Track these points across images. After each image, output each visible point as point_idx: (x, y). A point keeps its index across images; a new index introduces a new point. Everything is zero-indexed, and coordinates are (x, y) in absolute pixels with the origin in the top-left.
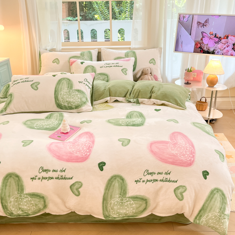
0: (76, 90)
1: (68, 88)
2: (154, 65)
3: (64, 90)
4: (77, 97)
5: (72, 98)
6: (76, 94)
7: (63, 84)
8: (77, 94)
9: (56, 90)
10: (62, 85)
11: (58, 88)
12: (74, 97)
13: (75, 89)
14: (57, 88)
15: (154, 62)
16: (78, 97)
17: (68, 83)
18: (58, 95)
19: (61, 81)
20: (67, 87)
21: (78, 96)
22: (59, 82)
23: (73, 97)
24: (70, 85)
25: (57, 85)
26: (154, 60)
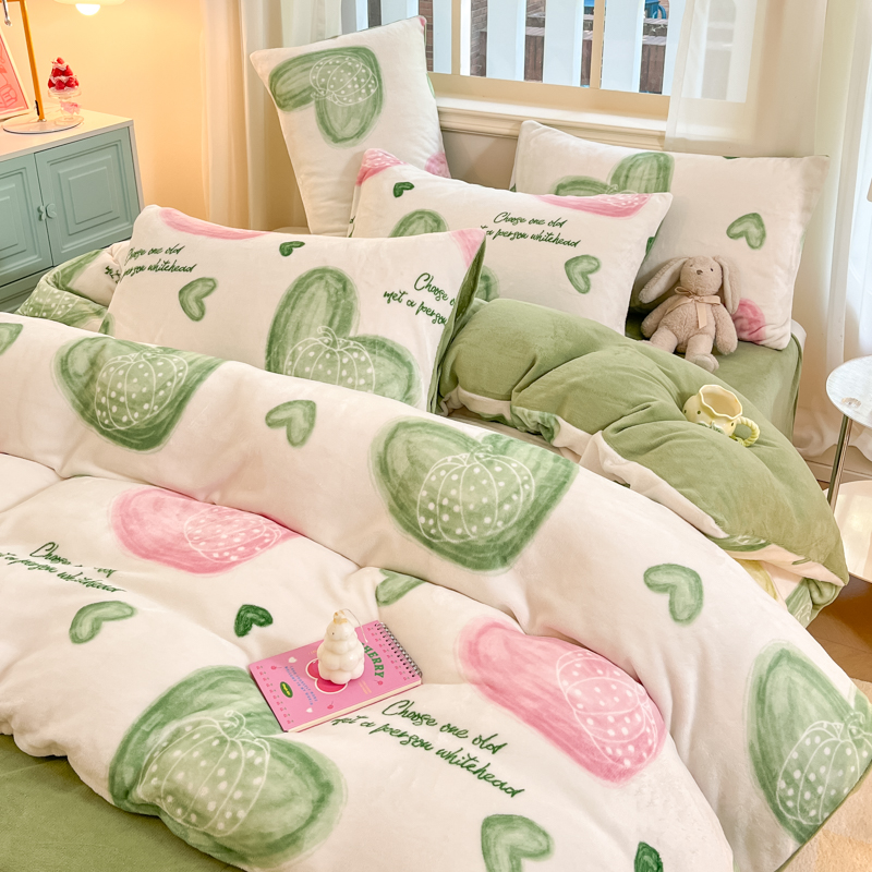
0: (363, 340)
1: (330, 324)
2: (752, 247)
3: (308, 334)
4: (360, 376)
5: (341, 378)
6: (358, 360)
7: (313, 306)
8: (363, 359)
9: (279, 330)
10: (307, 306)
11: (287, 321)
12: (347, 377)
13: (361, 332)
14: (283, 320)
15: (754, 231)
16: (366, 376)
17: (334, 299)
18: (281, 358)
19: (308, 287)
20: (328, 318)
21: (369, 370)
22: (295, 290)
23: (344, 373)
24: (339, 312)
25: (284, 306)
26: (760, 224)
